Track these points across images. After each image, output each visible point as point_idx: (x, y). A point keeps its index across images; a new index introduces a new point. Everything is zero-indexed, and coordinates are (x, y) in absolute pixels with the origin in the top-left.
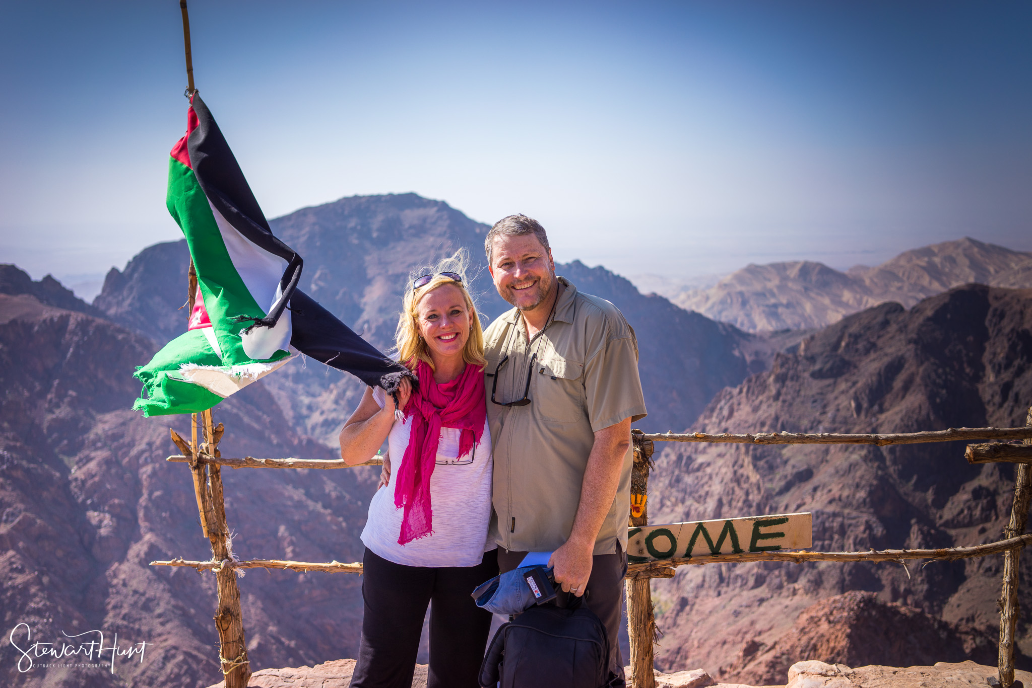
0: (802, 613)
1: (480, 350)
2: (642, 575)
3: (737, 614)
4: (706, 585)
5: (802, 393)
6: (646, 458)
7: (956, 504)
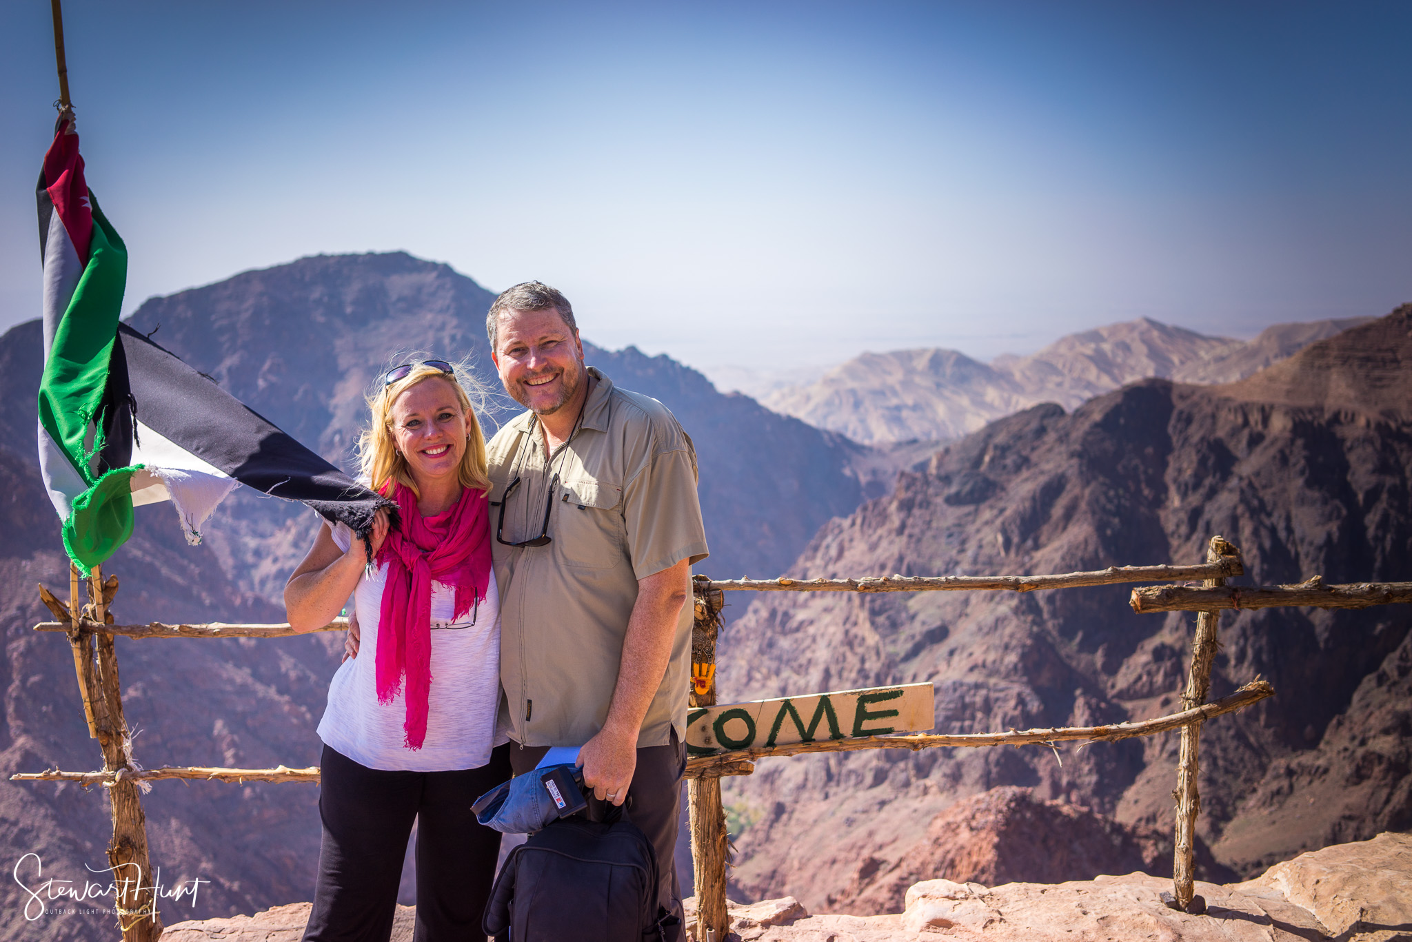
0: (936, 818)
1: (482, 469)
2: (709, 773)
3: (850, 822)
4: (809, 785)
5: (934, 524)
6: (713, 613)
7: (1132, 668)
